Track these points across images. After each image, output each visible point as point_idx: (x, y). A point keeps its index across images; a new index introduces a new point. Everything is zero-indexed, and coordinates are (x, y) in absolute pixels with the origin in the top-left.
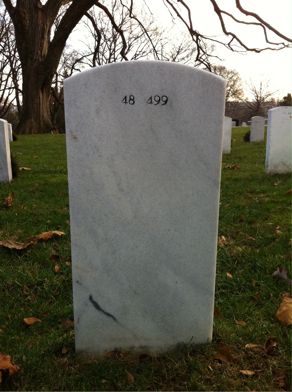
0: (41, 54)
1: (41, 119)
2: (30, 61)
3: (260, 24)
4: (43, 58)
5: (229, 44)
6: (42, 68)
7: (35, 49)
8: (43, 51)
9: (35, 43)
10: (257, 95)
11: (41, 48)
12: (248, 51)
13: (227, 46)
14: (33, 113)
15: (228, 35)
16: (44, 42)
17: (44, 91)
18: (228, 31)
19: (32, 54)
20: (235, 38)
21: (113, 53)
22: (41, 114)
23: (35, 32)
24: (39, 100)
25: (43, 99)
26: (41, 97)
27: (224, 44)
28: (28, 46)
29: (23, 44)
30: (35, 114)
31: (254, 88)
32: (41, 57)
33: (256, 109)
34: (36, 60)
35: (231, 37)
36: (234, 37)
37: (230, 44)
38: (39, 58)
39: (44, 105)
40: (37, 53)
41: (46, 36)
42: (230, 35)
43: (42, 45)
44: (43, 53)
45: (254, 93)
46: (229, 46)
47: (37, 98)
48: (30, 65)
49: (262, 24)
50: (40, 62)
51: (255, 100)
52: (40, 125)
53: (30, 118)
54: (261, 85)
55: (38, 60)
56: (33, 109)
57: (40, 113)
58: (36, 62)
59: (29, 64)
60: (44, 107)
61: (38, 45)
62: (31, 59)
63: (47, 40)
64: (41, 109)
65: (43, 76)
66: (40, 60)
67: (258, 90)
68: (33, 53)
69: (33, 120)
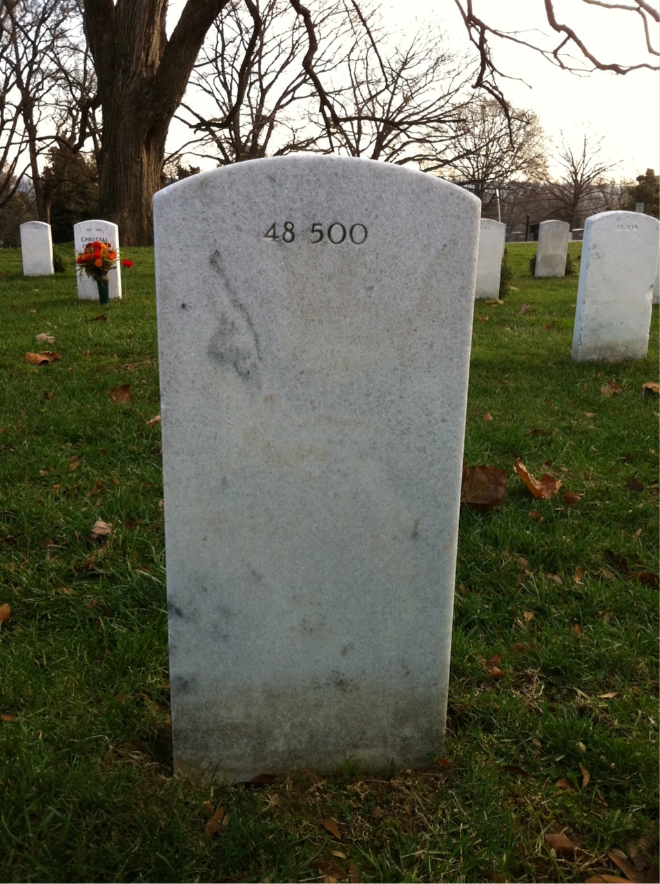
0: (147, 60)
1: (144, 213)
2: (120, 75)
3: (638, 10)
4: (149, 69)
5: (555, 53)
6: (148, 93)
7: (134, 49)
8: (151, 54)
9: (134, 36)
10: (576, 170)
11: (146, 46)
12: (598, 70)
13: (551, 56)
14: (126, 197)
15: (559, 31)
16: (153, 33)
17: (152, 146)
18: (559, 22)
19: (126, 60)
20: (571, 39)
21: (256, 61)
22: (143, 201)
23: (133, 8)
24: (139, 168)
25: (148, 165)
26: (145, 160)
27: (542, 52)
28: (116, 42)
29: (105, 36)
30: (131, 200)
31: (569, 154)
32: (147, 66)
33: (573, 200)
34: (134, 76)
35: (564, 35)
36: (571, 35)
37: (558, 52)
38: (141, 71)
39: (150, 180)
40: (138, 58)
41: (158, 19)
42: (562, 32)
43: (148, 41)
44: (150, 59)
45: (569, 165)
46: (556, 57)
47: (137, 162)
48: (122, 85)
49: (642, 9)
50: (144, 79)
51: (571, 180)
52: (141, 226)
53: (121, 208)
54: (585, 145)
55: (140, 73)
56: (127, 190)
57: (141, 197)
58: (135, 79)
59: (120, 83)
60: (150, 183)
61: (140, 40)
62: (125, 72)
63: (159, 28)
64: (144, 189)
65: (151, 113)
66: (145, 74)
67: (577, 158)
68: (129, 58)
69: (126, 214)
